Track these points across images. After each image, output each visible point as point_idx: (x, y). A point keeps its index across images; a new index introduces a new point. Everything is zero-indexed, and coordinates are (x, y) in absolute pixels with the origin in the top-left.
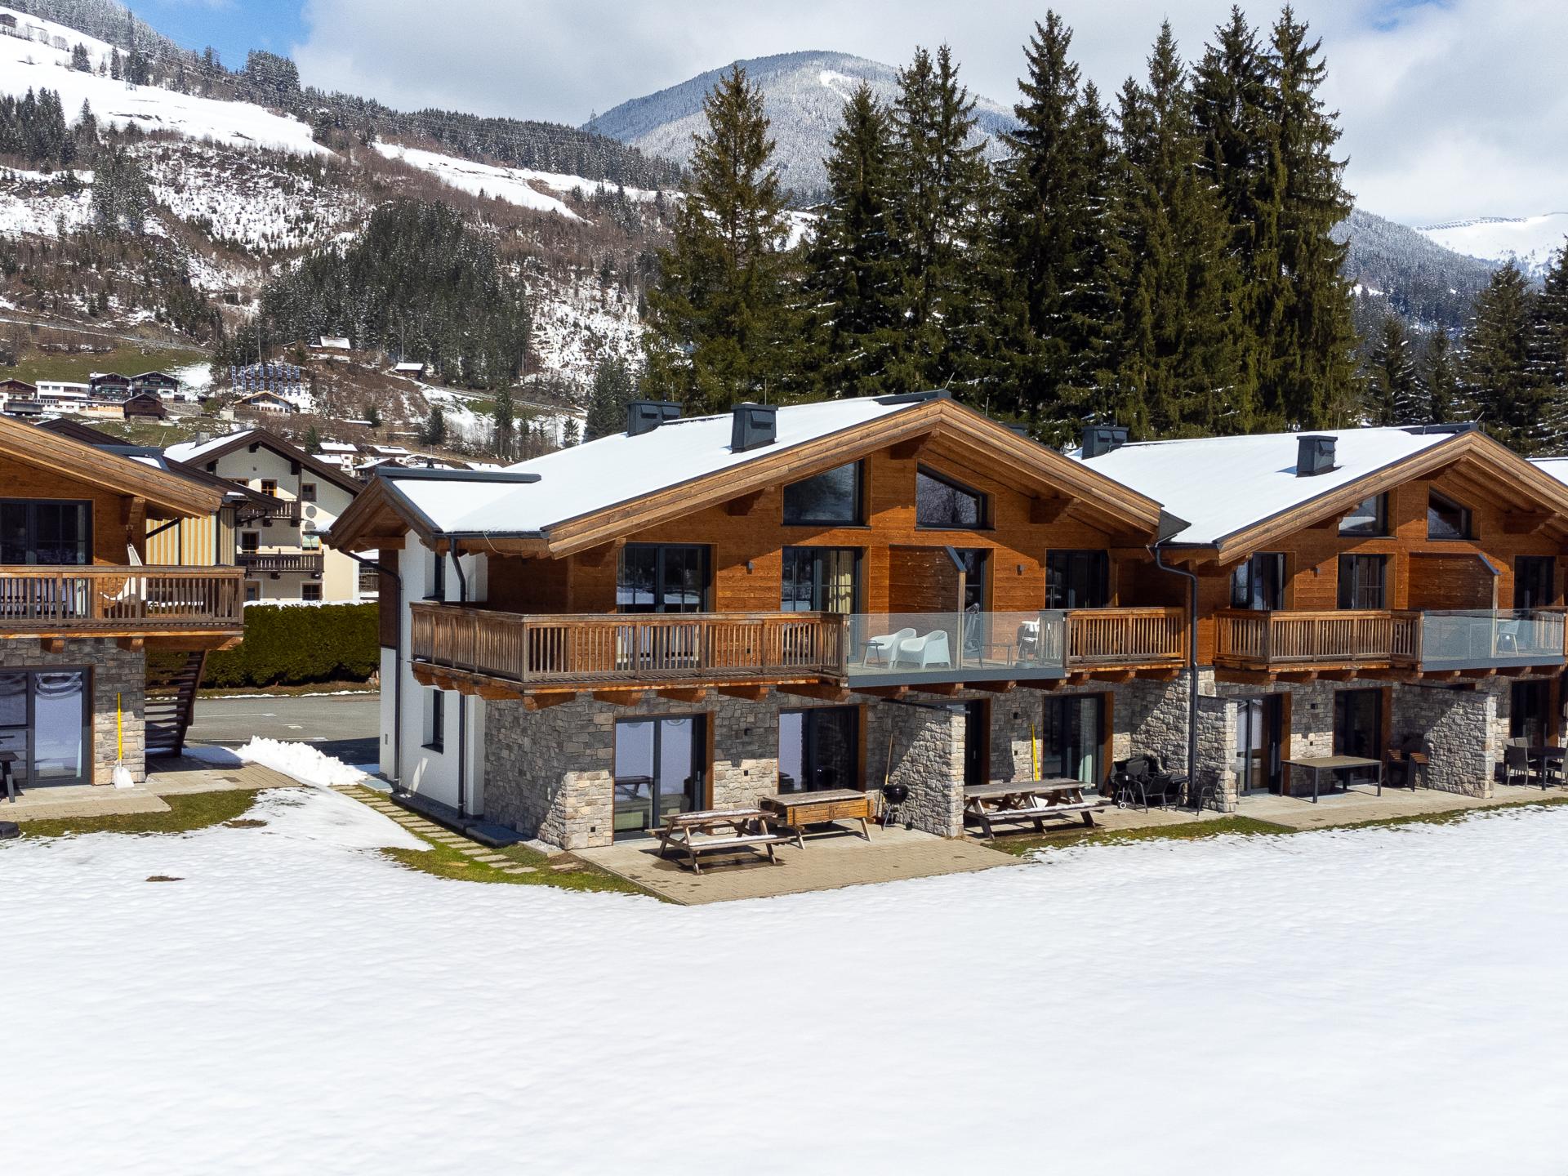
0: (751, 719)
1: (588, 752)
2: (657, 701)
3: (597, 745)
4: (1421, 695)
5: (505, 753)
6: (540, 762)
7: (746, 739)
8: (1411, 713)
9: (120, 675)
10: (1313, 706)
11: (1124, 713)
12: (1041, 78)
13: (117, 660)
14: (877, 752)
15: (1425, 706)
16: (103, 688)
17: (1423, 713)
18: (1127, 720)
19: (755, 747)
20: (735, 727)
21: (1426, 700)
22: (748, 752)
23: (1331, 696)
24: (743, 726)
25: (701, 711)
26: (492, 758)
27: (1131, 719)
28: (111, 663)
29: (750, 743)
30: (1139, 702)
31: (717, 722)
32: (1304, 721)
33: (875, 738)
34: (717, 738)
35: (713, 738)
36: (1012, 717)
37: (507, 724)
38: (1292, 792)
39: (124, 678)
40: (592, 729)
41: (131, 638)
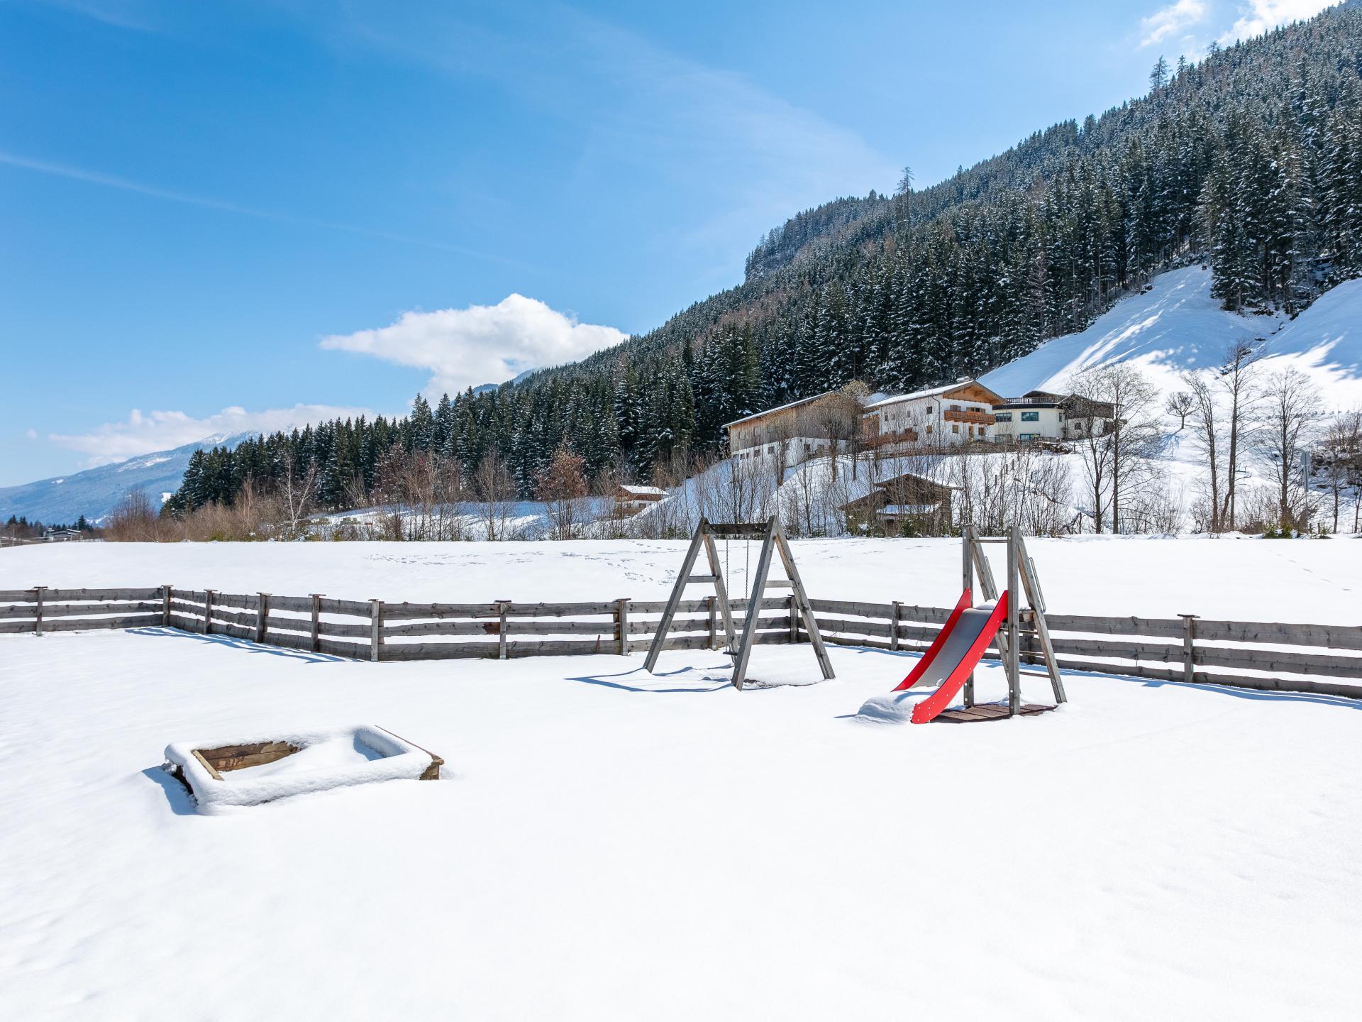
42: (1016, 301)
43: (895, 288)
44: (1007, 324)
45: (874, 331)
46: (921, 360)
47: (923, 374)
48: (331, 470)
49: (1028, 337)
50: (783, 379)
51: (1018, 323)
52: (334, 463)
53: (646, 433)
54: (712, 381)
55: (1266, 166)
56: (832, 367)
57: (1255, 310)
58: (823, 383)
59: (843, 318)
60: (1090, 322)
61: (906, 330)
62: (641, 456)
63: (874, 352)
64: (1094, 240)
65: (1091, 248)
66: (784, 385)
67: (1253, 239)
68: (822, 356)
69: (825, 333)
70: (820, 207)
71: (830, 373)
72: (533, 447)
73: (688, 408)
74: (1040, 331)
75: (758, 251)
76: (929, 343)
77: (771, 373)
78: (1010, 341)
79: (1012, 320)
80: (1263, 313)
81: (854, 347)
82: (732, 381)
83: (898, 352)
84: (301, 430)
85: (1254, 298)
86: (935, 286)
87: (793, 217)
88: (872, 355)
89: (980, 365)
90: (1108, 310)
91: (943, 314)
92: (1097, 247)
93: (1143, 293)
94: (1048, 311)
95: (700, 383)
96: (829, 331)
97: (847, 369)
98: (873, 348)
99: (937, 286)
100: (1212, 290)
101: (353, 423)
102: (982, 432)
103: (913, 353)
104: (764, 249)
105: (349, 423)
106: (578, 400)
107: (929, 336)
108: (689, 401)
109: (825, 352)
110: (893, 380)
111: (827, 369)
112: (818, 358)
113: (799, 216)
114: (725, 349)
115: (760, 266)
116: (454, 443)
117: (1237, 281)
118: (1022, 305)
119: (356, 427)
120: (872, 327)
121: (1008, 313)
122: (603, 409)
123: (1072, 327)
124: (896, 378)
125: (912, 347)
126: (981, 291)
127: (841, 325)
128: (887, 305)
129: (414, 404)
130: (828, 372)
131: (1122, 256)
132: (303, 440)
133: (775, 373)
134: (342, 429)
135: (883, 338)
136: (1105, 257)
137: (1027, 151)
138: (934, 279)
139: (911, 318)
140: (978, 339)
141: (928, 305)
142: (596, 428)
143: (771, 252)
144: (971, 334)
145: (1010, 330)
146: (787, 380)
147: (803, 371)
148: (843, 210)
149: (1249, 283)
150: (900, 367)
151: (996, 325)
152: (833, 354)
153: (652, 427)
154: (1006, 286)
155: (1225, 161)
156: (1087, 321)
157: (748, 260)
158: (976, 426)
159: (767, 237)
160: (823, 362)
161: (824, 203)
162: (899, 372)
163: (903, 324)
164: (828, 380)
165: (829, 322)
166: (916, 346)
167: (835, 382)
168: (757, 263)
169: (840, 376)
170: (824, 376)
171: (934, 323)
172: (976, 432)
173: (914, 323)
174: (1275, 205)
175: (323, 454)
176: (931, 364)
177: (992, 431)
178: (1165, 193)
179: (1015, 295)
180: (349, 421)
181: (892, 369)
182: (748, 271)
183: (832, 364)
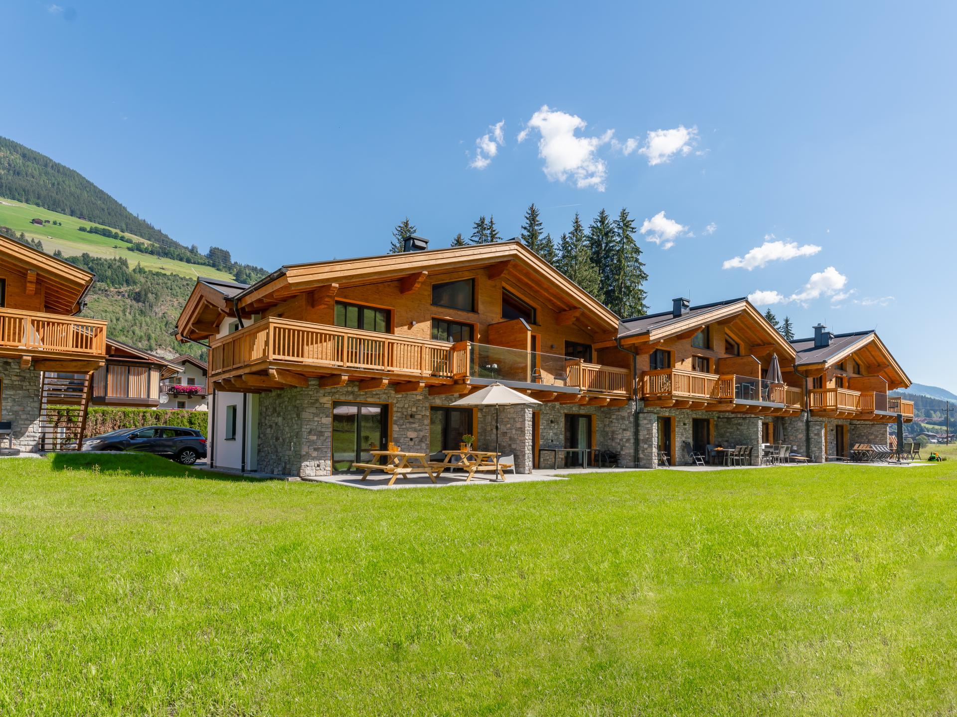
0: (414, 409)
1: (316, 419)
2: (359, 393)
3: (321, 415)
4: (727, 422)
5: (268, 431)
6: (287, 429)
7: (411, 420)
8: (722, 431)
9: (22, 386)
10: (685, 424)
11: (601, 425)
12: (531, 225)
13: (20, 376)
14: (483, 434)
15: (729, 427)
16: (8, 393)
17: (728, 430)
18: (602, 429)
19: (416, 425)
20: (405, 413)
21: (730, 424)
22: (413, 428)
23: (691, 420)
24: (410, 413)
25: (385, 403)
26: (262, 436)
27: (604, 429)
28: (14, 378)
29: (414, 423)
30: (608, 420)
31: (395, 409)
32: (681, 431)
33: (482, 427)
34: (395, 418)
35: (392, 418)
36: (550, 422)
37: (270, 413)
38: (677, 464)
39: (24, 388)
40: (317, 405)
41: (22, 356)
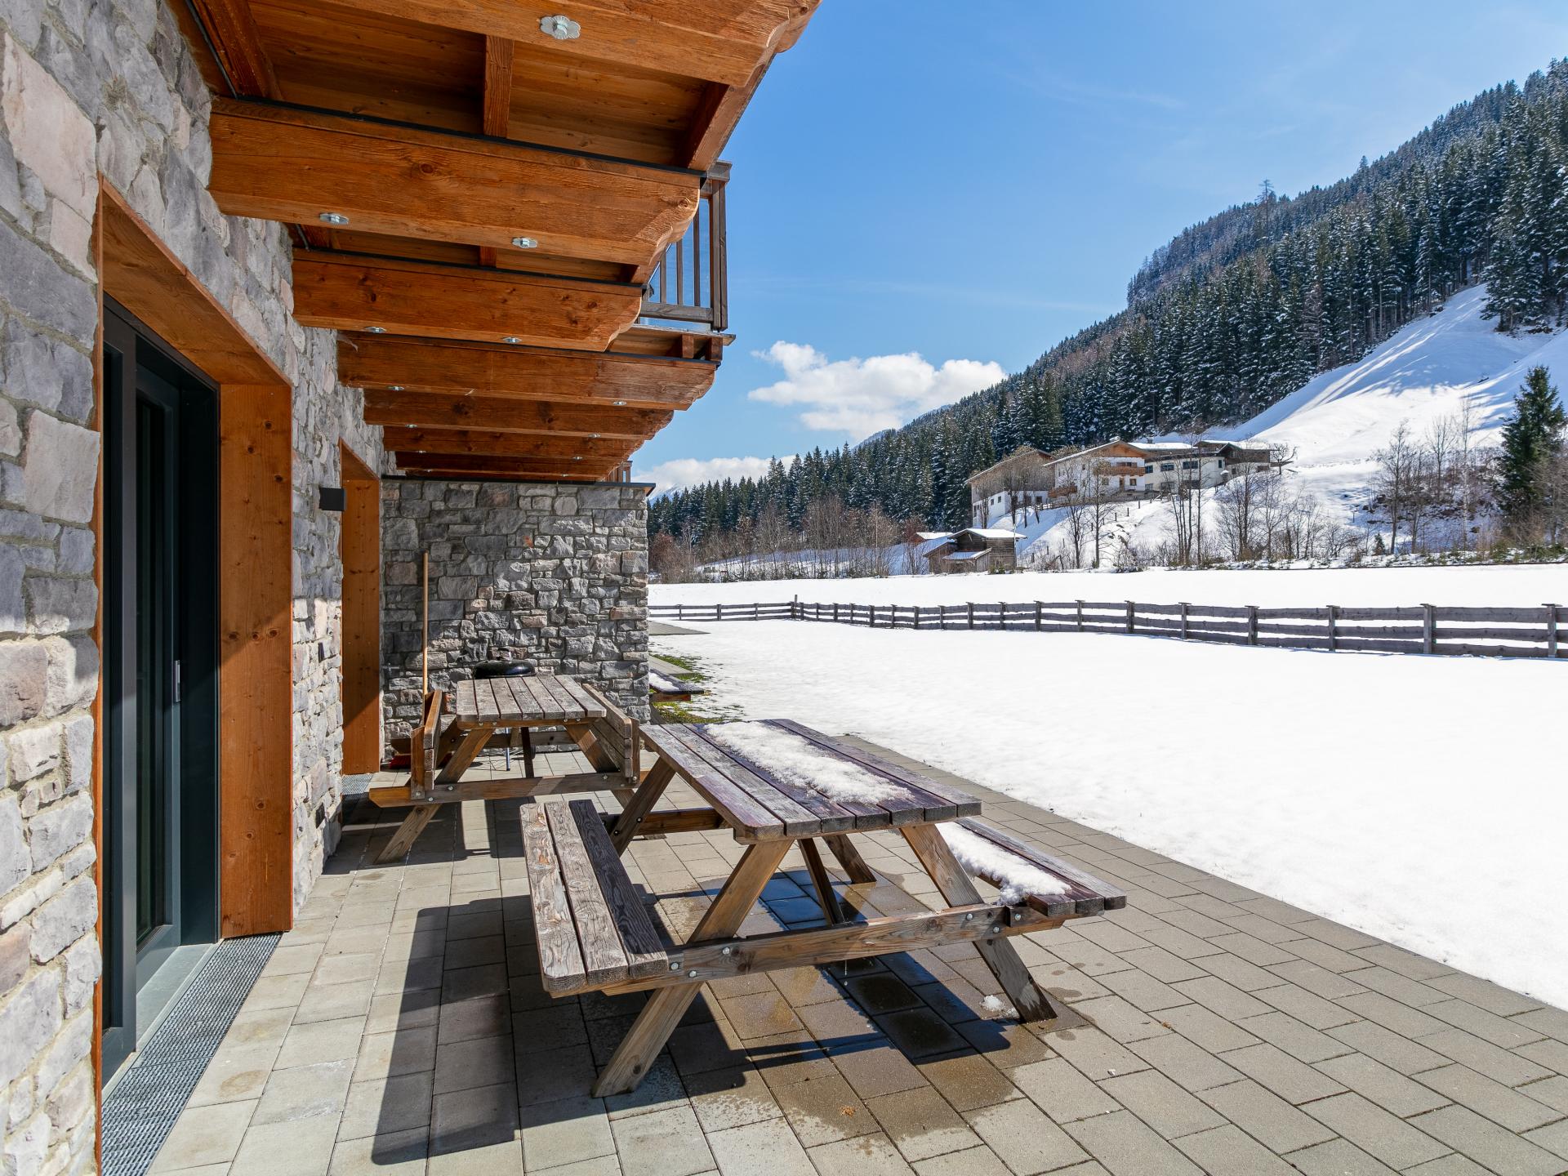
42: (1292, 336)
43: (1187, 329)
44: (1283, 360)
45: (1168, 373)
46: (1209, 399)
47: (1212, 413)
48: (702, 527)
49: (1302, 371)
50: (1091, 422)
51: (1293, 358)
52: (705, 520)
53: (952, 483)
54: (1016, 431)
55: (1553, 174)
56: (1132, 410)
57: (1530, 328)
58: (1123, 425)
59: (1142, 361)
60: (1367, 351)
61: (1196, 370)
62: (949, 505)
63: (1168, 393)
64: (1373, 268)
65: (1370, 275)
66: (1092, 428)
67: (1537, 251)
68: (1121, 401)
69: (1125, 377)
70: (1210, 219)
71: (1129, 416)
72: (867, 499)
73: (988, 458)
74: (1314, 364)
75: (1141, 274)
76: (1216, 382)
77: (1079, 418)
78: (1288, 375)
79: (1289, 355)
80: (1540, 331)
81: (1152, 389)
82: (1034, 430)
83: (1190, 391)
84: (681, 493)
85: (1533, 316)
86: (1224, 324)
87: (1179, 233)
88: (1166, 396)
89: (1263, 400)
90: (1390, 336)
91: (1232, 352)
92: (1376, 273)
93: (1432, 315)
94: (1325, 344)
95: (1006, 433)
96: (1128, 375)
97: (1145, 411)
98: (1168, 389)
99: (1226, 324)
100: (1482, 312)
101: (721, 485)
102: (1133, 482)
103: (1203, 393)
104: (1147, 271)
105: (717, 485)
106: (907, 454)
107: (1218, 374)
108: (989, 452)
109: (1125, 396)
110: (1186, 419)
111: (1128, 412)
112: (1117, 402)
113: (1186, 233)
114: (1027, 400)
115: (1143, 291)
116: (802, 499)
117: (1507, 301)
118: (1298, 340)
119: (723, 488)
120: (1166, 369)
121: (1284, 349)
122: (921, 462)
123: (1347, 357)
124: (1187, 416)
125: (1202, 387)
126: (1266, 326)
127: (1140, 369)
128: (1181, 346)
129: (769, 465)
130: (1127, 414)
131: (1411, 278)
132: (681, 502)
133: (1084, 417)
134: (713, 491)
135: (1177, 378)
136: (1384, 283)
137: (1443, 130)
138: (1223, 317)
139: (1203, 357)
140: (1261, 375)
141: (1216, 344)
142: (915, 480)
143: (1155, 274)
144: (1255, 370)
145: (1286, 366)
146: (1096, 424)
147: (1106, 415)
148: (1235, 220)
149: (1520, 302)
150: (1192, 406)
151: (1275, 362)
152: (1133, 396)
153: (958, 477)
154: (1284, 322)
155: (1522, 168)
156: (1364, 351)
157: (1130, 286)
158: (1127, 478)
159: (1150, 259)
160: (1123, 405)
161: (1215, 214)
162: (1191, 411)
163: (1196, 363)
164: (1128, 422)
165: (1129, 366)
166: (1205, 385)
167: (1134, 424)
168: (1139, 287)
169: (1139, 418)
170: (1124, 419)
171: (1224, 361)
172: (1127, 483)
173: (1205, 362)
174: (1558, 215)
175: (695, 511)
176: (1219, 402)
177: (1142, 482)
178: (1470, 204)
179: (1291, 330)
180: (717, 483)
181: (1185, 409)
182: (1130, 298)
183: (1132, 406)
